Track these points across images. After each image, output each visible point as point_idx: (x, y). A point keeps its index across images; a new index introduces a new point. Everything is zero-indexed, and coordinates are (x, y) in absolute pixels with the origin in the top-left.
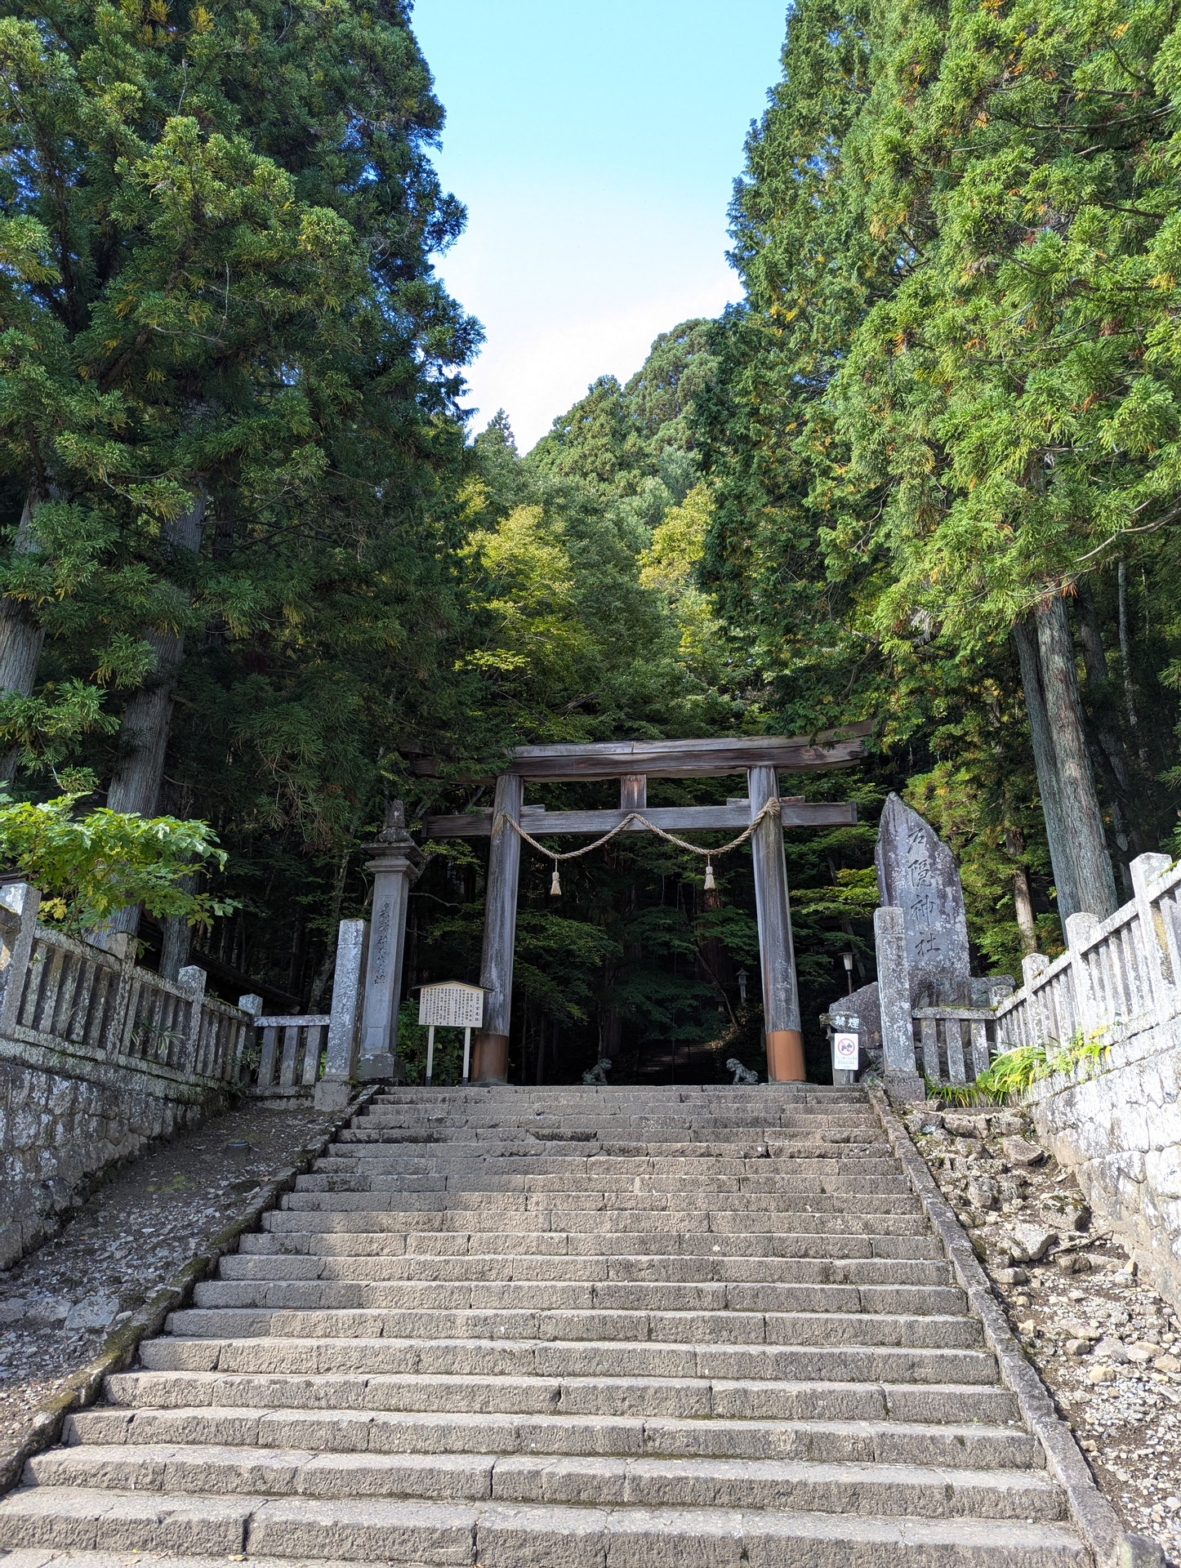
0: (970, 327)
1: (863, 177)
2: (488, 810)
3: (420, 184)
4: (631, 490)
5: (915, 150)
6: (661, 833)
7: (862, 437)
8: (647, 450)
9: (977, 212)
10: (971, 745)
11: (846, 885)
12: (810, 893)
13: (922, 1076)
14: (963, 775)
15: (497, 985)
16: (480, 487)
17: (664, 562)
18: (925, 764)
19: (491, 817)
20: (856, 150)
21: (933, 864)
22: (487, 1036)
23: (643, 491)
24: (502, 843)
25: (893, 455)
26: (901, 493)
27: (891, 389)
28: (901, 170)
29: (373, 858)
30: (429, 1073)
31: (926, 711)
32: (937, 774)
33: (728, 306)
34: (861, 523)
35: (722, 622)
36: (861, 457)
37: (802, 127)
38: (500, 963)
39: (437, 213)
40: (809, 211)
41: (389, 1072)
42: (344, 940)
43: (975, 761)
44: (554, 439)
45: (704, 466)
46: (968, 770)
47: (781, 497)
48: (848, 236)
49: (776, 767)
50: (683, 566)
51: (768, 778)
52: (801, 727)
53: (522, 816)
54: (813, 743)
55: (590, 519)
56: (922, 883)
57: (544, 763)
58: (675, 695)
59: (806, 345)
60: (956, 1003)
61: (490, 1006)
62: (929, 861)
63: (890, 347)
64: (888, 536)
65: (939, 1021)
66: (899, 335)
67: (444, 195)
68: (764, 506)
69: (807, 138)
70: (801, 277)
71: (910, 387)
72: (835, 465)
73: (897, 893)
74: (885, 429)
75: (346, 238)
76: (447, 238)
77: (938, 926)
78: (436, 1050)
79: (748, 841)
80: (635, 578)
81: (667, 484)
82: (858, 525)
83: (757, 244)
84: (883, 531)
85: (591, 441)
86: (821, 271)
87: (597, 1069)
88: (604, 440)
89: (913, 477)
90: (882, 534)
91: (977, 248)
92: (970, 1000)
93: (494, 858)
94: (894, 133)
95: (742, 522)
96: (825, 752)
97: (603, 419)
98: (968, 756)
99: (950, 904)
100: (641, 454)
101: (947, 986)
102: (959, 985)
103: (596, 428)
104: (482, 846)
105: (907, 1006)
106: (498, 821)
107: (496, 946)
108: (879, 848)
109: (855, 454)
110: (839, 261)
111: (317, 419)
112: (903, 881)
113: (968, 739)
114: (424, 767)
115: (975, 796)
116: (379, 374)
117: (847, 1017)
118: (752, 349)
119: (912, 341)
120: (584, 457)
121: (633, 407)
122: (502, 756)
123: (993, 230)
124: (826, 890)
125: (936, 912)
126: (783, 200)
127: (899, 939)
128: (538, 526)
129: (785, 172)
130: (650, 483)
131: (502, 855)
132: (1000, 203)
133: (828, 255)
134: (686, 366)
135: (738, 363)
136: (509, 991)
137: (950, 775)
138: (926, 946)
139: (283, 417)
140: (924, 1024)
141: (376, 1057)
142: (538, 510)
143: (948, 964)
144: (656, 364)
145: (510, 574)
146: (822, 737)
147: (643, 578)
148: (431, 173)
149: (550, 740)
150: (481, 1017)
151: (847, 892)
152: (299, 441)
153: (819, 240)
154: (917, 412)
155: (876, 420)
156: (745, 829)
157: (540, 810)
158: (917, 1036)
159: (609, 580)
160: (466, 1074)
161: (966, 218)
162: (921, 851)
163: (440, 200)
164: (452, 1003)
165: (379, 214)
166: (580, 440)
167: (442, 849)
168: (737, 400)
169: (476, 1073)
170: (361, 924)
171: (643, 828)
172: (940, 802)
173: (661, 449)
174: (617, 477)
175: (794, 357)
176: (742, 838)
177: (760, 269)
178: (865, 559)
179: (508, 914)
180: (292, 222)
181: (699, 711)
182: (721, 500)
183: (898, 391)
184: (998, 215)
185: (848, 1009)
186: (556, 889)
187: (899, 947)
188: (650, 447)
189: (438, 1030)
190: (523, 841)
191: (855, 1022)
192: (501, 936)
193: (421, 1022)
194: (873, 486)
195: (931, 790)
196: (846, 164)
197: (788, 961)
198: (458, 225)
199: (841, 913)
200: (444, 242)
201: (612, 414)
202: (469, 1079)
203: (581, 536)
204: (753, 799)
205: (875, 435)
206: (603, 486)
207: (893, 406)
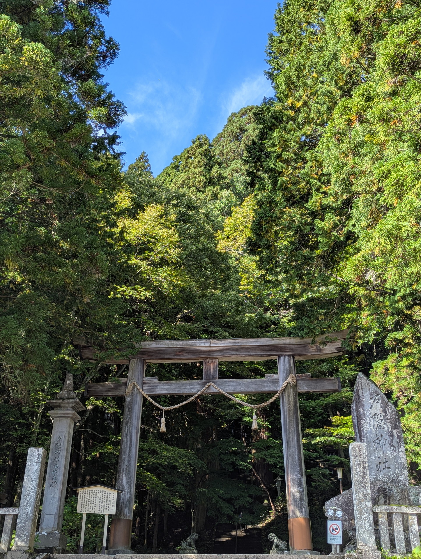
0: (393, 114)
1: (336, 34)
2: (124, 380)
3: (94, 31)
4: (215, 197)
5: (362, 20)
6: (226, 395)
7: (336, 171)
8: (224, 175)
9: (392, 52)
10: (407, 345)
11: (337, 426)
12: (317, 431)
13: (379, 549)
14: (405, 362)
15: (126, 487)
16: (128, 194)
17: (231, 238)
18: (383, 354)
19: (125, 384)
20: (332, 19)
21: (385, 416)
22: (119, 520)
23: (222, 198)
24: (132, 400)
25: (355, 181)
26: (360, 201)
27: (352, 146)
28: (355, 30)
29: (53, 409)
30: (82, 543)
31: (381, 323)
32: (390, 361)
33: (265, 99)
34: (338, 218)
35: (263, 272)
36: (336, 182)
37: (304, 7)
38: (128, 473)
39: (103, 47)
40: (309, 51)
41: (55, 543)
42: (31, 460)
43: (411, 354)
44: (172, 168)
45: (252, 184)
46: (407, 359)
47: (294, 203)
48: (329, 63)
49: (293, 356)
50: (242, 240)
51: (289, 362)
52: (306, 334)
53: (144, 383)
54: (313, 342)
55: (191, 212)
56: (379, 427)
57: (158, 353)
58: (238, 312)
59: (308, 121)
60: (399, 503)
61: (121, 501)
62: (383, 414)
63: (349, 123)
64: (354, 225)
65: (390, 515)
66: (354, 117)
67: (107, 38)
68: (285, 207)
69: (308, 13)
70: (305, 84)
71: (362, 144)
72: (323, 186)
73: (364, 433)
74: (349, 167)
75: (47, 59)
76: (108, 60)
77: (389, 454)
78: (87, 528)
79: (278, 400)
80: (215, 245)
81: (236, 194)
82: (336, 218)
83: (281, 67)
84: (351, 223)
85: (193, 170)
86: (316, 82)
87: (189, 540)
88: (200, 170)
89: (367, 193)
90: (350, 224)
91: (393, 72)
92: (409, 500)
93: (126, 409)
94: (350, 11)
95: (271, 217)
96: (321, 347)
97: (199, 158)
98: (406, 350)
99: (396, 440)
100: (221, 177)
101: (395, 491)
102: (402, 490)
103: (195, 163)
104: (120, 401)
105: (369, 504)
106: (130, 386)
107: (126, 463)
108: (353, 406)
109: (333, 180)
110: (325, 77)
111: (28, 156)
112: (368, 426)
113: (406, 341)
114: (87, 354)
115: (412, 374)
116: (65, 131)
117: (335, 510)
118: (278, 122)
119: (361, 119)
120: (189, 178)
121: (217, 152)
122: (133, 347)
123: (402, 62)
124: (327, 429)
125: (387, 445)
126: (295, 44)
127: (364, 462)
128: (161, 217)
129: (295, 30)
130: (225, 193)
131: (131, 407)
132: (405, 48)
133: (320, 74)
134: (247, 130)
135: (271, 129)
136: (133, 491)
137: (397, 362)
138: (382, 466)
139: (9, 154)
140: (380, 516)
141: (49, 533)
142: (161, 208)
143: (395, 477)
144: (230, 129)
145: (143, 243)
146: (319, 339)
147: (219, 246)
148: (100, 26)
149: (164, 338)
150: (115, 508)
151: (338, 431)
152: (18, 167)
153: (314, 65)
154: (367, 158)
155: (344, 162)
156: (276, 392)
157: (155, 380)
158: (376, 523)
159: (200, 246)
160: (104, 544)
161: (386, 55)
162: (378, 408)
163: (105, 40)
164: (98, 499)
165: (70, 46)
166: (187, 169)
167: (99, 403)
168: (269, 149)
169: (111, 544)
170: (41, 450)
171: (216, 391)
172: (392, 377)
173: (232, 175)
174: (207, 190)
175: (300, 127)
176: (274, 398)
177: (281, 80)
178: (342, 239)
179: (134, 443)
180: (18, 50)
181: (252, 322)
182: (260, 204)
183: (356, 146)
184: (404, 54)
185: (336, 505)
186: (163, 428)
187: (364, 468)
188: (226, 173)
189: (89, 516)
190: (145, 400)
191: (339, 514)
192: (129, 457)
193: (78, 511)
194: (345, 198)
195: (387, 370)
196: (327, 26)
197: (301, 474)
198: (114, 53)
199: (336, 444)
200: (107, 62)
201: (205, 155)
202: (107, 548)
203: (185, 221)
204: (280, 375)
205: (344, 170)
206: (199, 194)
207: (354, 155)
